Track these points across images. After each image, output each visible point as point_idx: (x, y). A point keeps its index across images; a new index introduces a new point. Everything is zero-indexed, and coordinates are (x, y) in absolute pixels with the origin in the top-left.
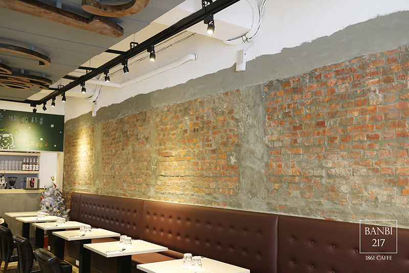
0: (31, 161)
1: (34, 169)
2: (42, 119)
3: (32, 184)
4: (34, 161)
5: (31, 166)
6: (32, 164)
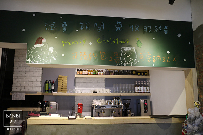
0: (142, 83)
1: (145, 91)
2: (166, 27)
3: (146, 107)
4: (145, 83)
5: (142, 88)
6: (144, 87)
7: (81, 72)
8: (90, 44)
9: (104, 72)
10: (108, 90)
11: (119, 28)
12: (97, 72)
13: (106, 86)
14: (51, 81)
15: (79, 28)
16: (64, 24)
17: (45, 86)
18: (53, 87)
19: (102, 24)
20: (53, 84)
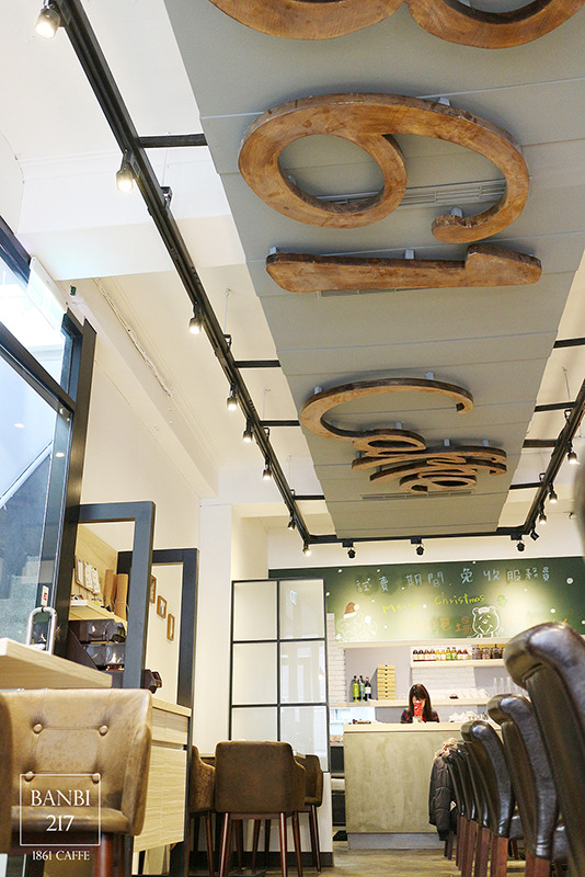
2: (546, 569)
7: (421, 657)
8: (425, 606)
9: (470, 654)
10: (482, 691)
11: (467, 578)
12: (454, 655)
13: (478, 685)
14: (364, 679)
15: (405, 583)
16: (384, 580)
17: (352, 688)
18: (368, 690)
19: (440, 574)
20: (367, 684)
